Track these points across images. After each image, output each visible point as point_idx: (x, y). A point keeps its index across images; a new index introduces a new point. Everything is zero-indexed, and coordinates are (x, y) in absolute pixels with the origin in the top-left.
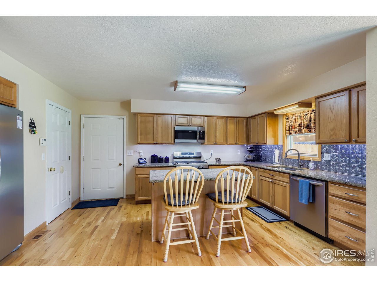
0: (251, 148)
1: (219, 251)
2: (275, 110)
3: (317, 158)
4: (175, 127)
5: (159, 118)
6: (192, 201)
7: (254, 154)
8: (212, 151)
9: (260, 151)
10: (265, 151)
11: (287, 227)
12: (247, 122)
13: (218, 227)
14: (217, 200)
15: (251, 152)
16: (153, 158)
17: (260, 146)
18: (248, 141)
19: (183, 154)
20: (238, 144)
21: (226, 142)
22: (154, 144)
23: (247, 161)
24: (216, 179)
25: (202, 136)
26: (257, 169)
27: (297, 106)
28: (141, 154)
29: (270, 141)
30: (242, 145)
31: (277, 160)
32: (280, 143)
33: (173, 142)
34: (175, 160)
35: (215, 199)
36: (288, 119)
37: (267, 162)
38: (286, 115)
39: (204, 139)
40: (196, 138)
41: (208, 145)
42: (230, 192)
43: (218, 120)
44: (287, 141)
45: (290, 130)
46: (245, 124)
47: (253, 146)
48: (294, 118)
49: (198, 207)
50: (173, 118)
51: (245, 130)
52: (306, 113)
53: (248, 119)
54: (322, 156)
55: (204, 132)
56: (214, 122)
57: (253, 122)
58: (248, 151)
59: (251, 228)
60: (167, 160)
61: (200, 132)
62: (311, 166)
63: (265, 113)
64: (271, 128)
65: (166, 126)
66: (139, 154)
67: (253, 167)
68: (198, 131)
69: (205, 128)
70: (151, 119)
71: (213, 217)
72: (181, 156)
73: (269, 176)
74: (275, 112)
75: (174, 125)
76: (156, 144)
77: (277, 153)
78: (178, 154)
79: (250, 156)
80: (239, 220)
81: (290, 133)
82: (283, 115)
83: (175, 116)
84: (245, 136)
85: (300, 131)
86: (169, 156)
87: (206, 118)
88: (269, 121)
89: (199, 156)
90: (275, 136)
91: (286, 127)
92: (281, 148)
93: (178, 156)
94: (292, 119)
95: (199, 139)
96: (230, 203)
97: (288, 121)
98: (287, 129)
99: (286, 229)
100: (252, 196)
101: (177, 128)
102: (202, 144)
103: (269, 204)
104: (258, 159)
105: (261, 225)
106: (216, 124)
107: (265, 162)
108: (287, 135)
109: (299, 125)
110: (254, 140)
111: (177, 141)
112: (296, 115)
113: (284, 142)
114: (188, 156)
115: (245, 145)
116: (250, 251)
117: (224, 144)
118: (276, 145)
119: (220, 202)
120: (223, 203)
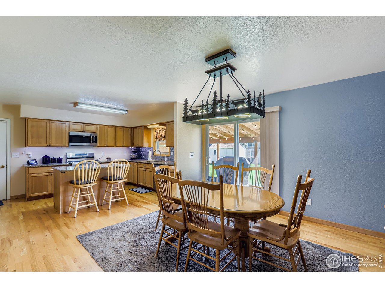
0: (134, 149)
1: (110, 206)
2: (148, 125)
3: (168, 154)
4: (69, 132)
5: (53, 124)
6: (93, 181)
7: (136, 154)
8: (103, 152)
9: (141, 151)
10: (144, 151)
11: (151, 194)
12: (131, 131)
13: (109, 197)
14: (109, 179)
15: (134, 152)
16: (45, 159)
17: (141, 148)
18: (132, 144)
19: (76, 154)
20: (125, 147)
21: (115, 145)
22: (47, 146)
23: (132, 159)
24: (108, 167)
25: (95, 140)
26: (137, 163)
27: (158, 125)
28: (30, 156)
29: (146, 145)
30: (128, 147)
31: (150, 157)
32: (152, 146)
33: (67, 145)
34: (68, 160)
35: (108, 179)
36: (156, 131)
37: (145, 159)
38: (155, 128)
39: (97, 142)
40: (90, 142)
41: (100, 147)
42: (117, 176)
43: (108, 128)
44: (156, 145)
45: (157, 138)
46: (130, 132)
47: (136, 148)
48: (159, 131)
49: (97, 184)
50: (67, 124)
51: (129, 136)
52: (164, 129)
53: (132, 129)
54: (170, 154)
55: (96, 137)
56: (106, 130)
57: (135, 131)
58: (132, 151)
59: (131, 197)
60: (60, 160)
61: (93, 137)
62: (165, 159)
63: (143, 126)
64: (146, 136)
65: (60, 131)
66: (27, 156)
67: (134, 162)
68: (91, 136)
69: (97, 134)
70: (44, 124)
71: (106, 191)
72: (75, 156)
73: (144, 167)
74: (148, 127)
75: (68, 130)
76: (50, 146)
77: (150, 152)
78: (71, 155)
79: (133, 155)
80: (122, 189)
81: (157, 140)
82: (154, 128)
83: (69, 123)
84: (130, 140)
85: (161, 139)
86: (62, 157)
87: (98, 126)
88: (145, 131)
89: (91, 156)
90: (149, 141)
91: (155, 136)
92: (152, 149)
93: (71, 156)
94: (158, 131)
95: (92, 142)
96: (116, 180)
97: (156, 132)
98: (156, 137)
99: (151, 195)
100: (133, 182)
101: (71, 133)
102: (95, 146)
103: (143, 184)
104: (139, 157)
105: (137, 195)
106: (107, 131)
107: (144, 159)
108: (156, 141)
109: (161, 135)
110: (136, 144)
111: (71, 144)
112: (160, 130)
113: (154, 145)
114: (81, 156)
115: (130, 147)
116: (128, 204)
117: (114, 147)
118: (150, 148)
119: (111, 180)
120: (113, 180)
